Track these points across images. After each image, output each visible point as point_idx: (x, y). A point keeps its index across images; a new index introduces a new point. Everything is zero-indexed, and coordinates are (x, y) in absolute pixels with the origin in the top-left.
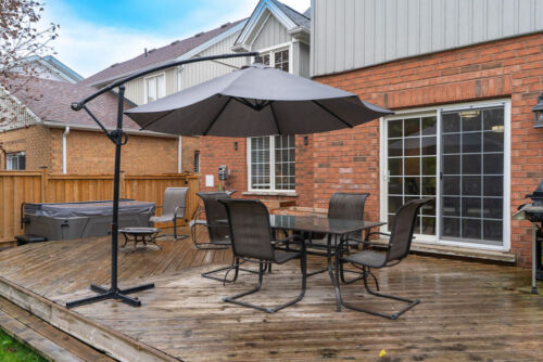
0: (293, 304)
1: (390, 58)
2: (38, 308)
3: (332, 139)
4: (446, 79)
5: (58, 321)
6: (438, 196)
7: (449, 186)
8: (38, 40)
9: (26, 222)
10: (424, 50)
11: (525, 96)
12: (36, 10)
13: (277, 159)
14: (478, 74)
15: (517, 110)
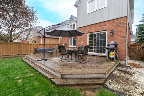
0: (70, 61)
1: (89, 24)
2: (33, 61)
3: (80, 38)
4: (97, 28)
5: (36, 63)
6: (96, 46)
7: (98, 45)
8: (37, 23)
9: (35, 51)
10: (94, 23)
11: (109, 30)
12: (37, 19)
13: (74, 41)
14: (102, 27)
15: (108, 33)
